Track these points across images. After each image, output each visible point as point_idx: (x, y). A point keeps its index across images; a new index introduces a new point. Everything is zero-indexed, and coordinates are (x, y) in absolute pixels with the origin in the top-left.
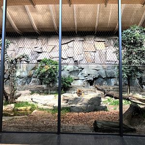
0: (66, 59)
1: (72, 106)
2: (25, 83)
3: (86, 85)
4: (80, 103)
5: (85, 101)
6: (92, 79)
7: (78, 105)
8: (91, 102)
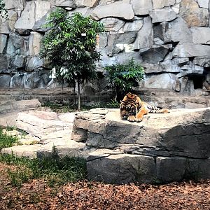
0: (131, 21)
1: (92, 159)
2: (38, 82)
3: (183, 86)
4: (127, 147)
5: (146, 140)
6: (199, 70)
7: (117, 155)
8: (172, 143)
